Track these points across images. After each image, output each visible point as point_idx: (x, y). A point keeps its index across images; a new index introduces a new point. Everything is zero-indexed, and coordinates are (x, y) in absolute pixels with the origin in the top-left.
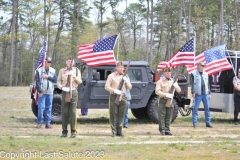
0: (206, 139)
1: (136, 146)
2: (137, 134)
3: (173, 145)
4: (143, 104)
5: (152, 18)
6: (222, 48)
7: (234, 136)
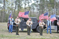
0: (50, 37)
1: (33, 38)
3: (42, 38)
4: (35, 28)
5: (38, 7)
7: (57, 36)
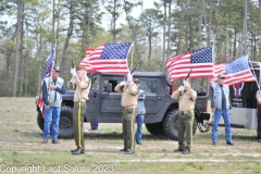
0: (226, 158)
1: (151, 165)
2: (152, 151)
3: (191, 164)
4: (159, 119)
5: (169, 25)
6: (245, 59)
7: (257, 155)
